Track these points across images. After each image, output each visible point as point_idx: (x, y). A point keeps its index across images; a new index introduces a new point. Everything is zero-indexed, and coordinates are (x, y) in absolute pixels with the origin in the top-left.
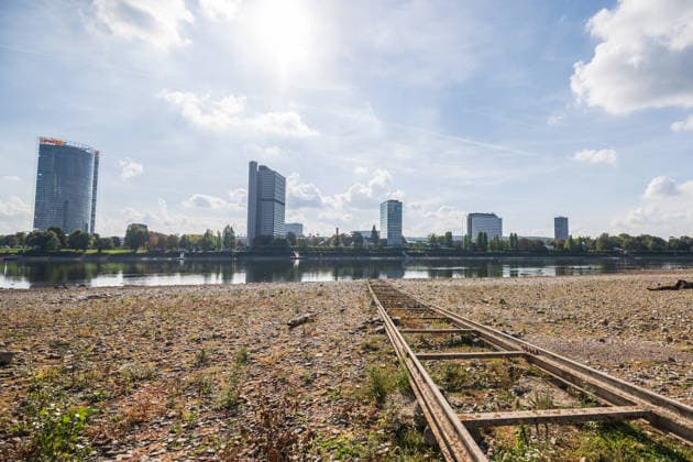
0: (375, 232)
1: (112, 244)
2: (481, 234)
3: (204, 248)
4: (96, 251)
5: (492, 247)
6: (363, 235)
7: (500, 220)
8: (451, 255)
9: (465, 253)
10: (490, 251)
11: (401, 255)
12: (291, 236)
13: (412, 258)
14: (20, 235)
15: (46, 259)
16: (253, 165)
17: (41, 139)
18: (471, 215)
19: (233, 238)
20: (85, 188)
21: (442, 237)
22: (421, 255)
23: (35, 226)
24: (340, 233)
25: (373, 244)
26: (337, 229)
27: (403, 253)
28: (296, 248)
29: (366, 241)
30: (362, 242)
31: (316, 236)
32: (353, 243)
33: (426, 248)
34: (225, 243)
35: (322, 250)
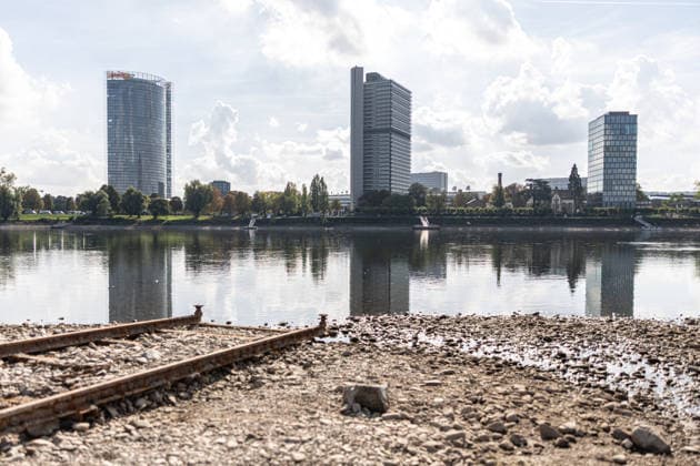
0: (574, 178)
1: (171, 209)
3: (286, 212)
6: (553, 187)
11: (633, 223)
16: (356, 72)
19: (325, 195)
24: (505, 184)
25: (572, 201)
26: (500, 175)
27: (638, 218)
28: (425, 211)
29: (556, 196)
30: (549, 199)
31: (464, 191)
32: (531, 201)
33: (694, 208)
34: (314, 204)
35: (470, 214)
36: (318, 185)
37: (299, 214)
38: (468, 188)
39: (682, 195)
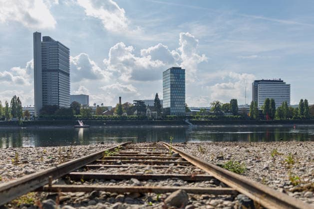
0: (157, 100)
2: (268, 101)
5: (281, 115)
6: (147, 105)
7: (289, 85)
8: (237, 123)
9: (251, 121)
10: (277, 119)
11: (185, 123)
13: (196, 126)
16: (37, 35)
18: (256, 82)
19: (20, 108)
21: (226, 105)
24: (123, 103)
25: (156, 112)
26: (120, 98)
27: (187, 121)
28: (80, 117)
29: (148, 110)
30: (145, 111)
31: (100, 106)
32: (136, 112)
33: (210, 116)
34: (13, 113)
35: (105, 119)
36: (16, 102)
37: (3, 119)
38: (102, 104)
39: (205, 109)
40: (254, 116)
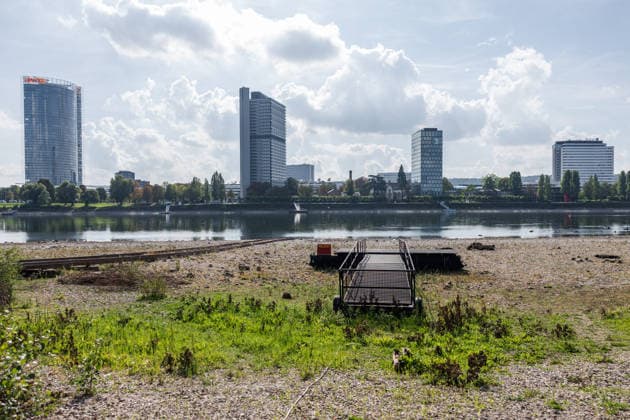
0: (401, 174)
1: (98, 197)
2: (568, 174)
3: (192, 200)
4: (83, 205)
6: (386, 180)
7: (612, 149)
8: (517, 206)
10: (583, 200)
11: (439, 207)
12: (291, 183)
13: (454, 211)
14: (14, 188)
15: (39, 214)
16: (244, 91)
17: (24, 78)
18: (558, 144)
20: (69, 132)
21: (505, 180)
22: (469, 206)
23: (27, 178)
24: (354, 178)
25: (400, 191)
26: (351, 172)
27: (442, 203)
28: (297, 199)
29: (390, 188)
30: (385, 189)
31: (326, 181)
32: (372, 191)
33: (478, 196)
34: (214, 195)
35: (330, 200)
36: (217, 179)
38: (329, 180)
40: (545, 197)
